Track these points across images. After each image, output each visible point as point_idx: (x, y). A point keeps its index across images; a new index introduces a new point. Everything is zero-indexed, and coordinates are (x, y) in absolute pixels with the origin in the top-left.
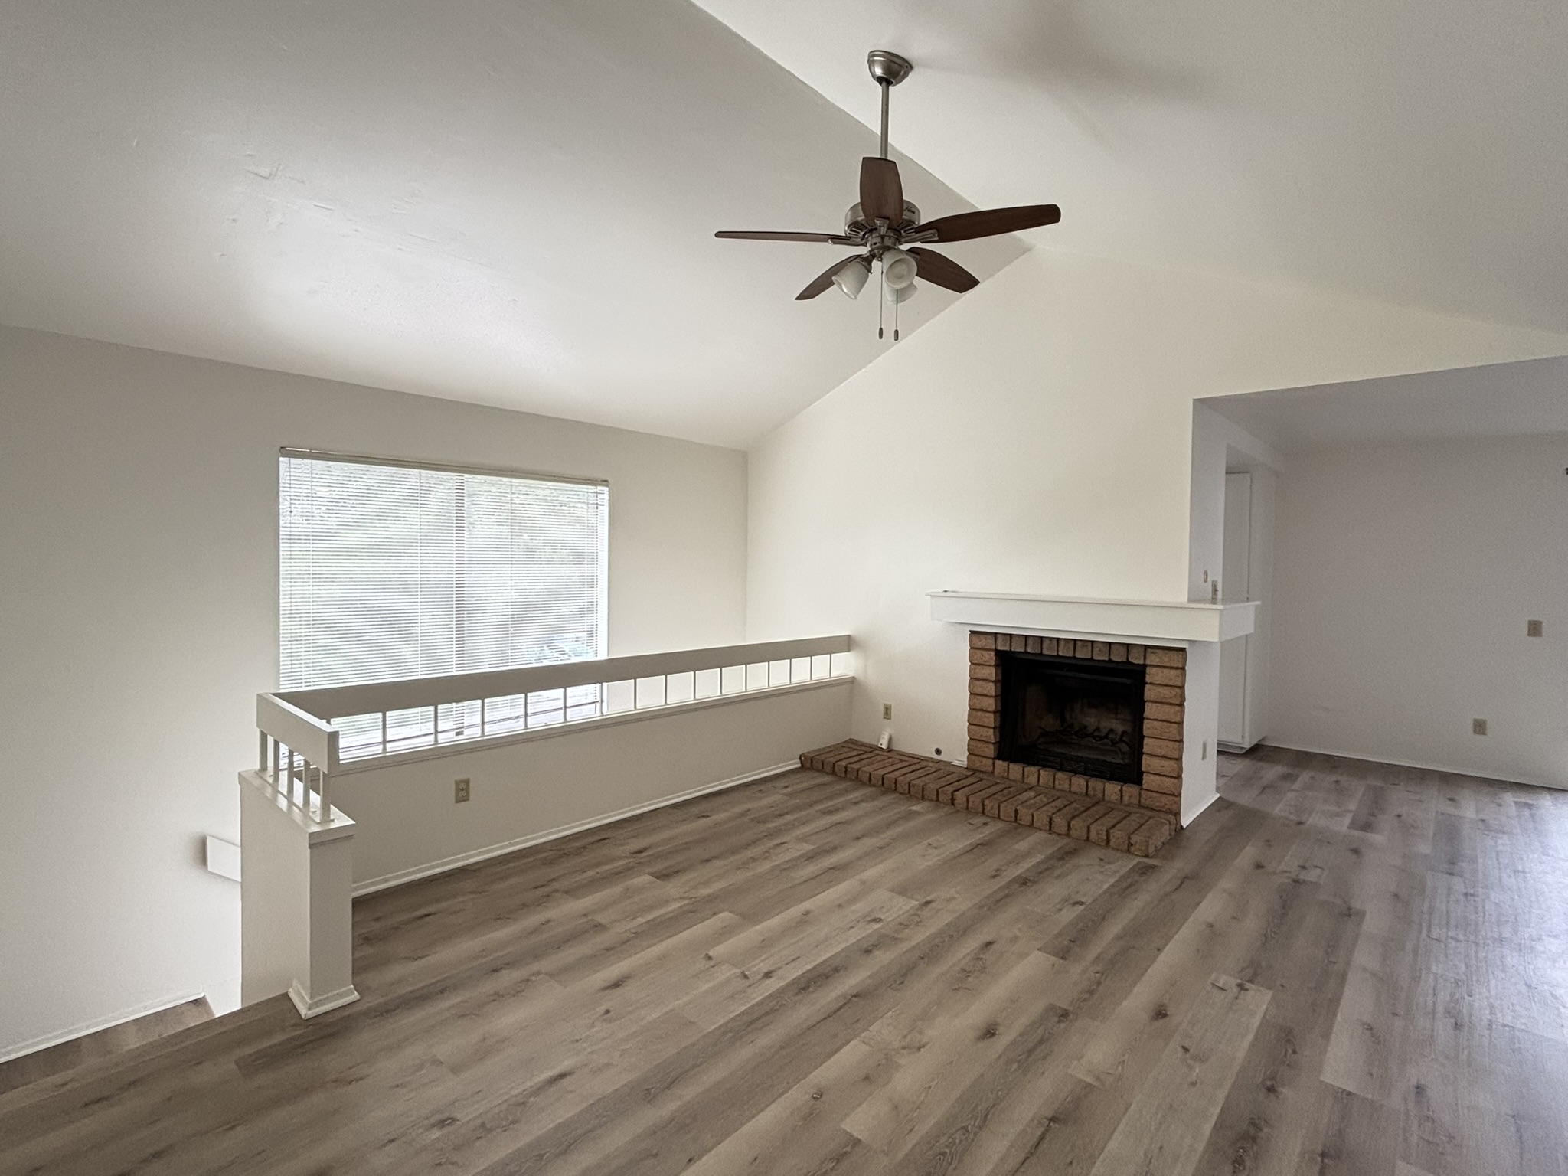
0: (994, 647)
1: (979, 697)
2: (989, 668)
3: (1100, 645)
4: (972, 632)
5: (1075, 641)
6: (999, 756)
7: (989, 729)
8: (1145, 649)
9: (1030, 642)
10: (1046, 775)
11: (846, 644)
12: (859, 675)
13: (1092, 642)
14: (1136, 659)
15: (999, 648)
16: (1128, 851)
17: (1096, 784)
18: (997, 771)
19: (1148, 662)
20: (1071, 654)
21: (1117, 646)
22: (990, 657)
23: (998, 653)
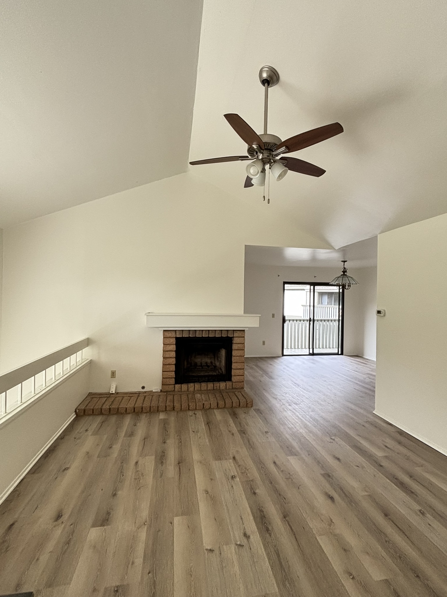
0: (175, 336)
1: (168, 359)
2: (172, 345)
3: (218, 331)
4: (164, 331)
5: (209, 330)
6: (177, 382)
7: (172, 372)
8: (233, 331)
9: (191, 332)
10: (197, 386)
11: (87, 342)
12: (95, 358)
13: (215, 330)
14: (230, 335)
15: (178, 336)
16: (247, 406)
17: (217, 384)
18: (176, 390)
19: (234, 336)
20: (207, 336)
21: (224, 331)
22: (173, 341)
23: (177, 338)
